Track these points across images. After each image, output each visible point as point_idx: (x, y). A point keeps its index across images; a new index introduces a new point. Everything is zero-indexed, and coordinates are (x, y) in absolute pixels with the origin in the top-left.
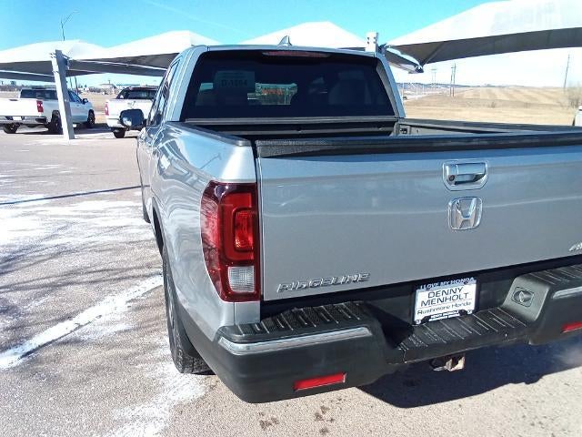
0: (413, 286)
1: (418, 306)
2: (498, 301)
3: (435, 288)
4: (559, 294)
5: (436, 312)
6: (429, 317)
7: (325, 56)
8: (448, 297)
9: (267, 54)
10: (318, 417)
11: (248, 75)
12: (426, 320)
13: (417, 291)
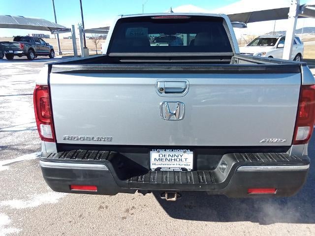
0: (148, 149)
1: (152, 160)
2: (212, 167)
3: (163, 152)
4: (241, 169)
5: (165, 166)
6: (161, 168)
7: (187, 17)
8: (173, 158)
9: (153, 18)
10: (127, 211)
11: (144, 30)
12: (158, 169)
13: (151, 152)
